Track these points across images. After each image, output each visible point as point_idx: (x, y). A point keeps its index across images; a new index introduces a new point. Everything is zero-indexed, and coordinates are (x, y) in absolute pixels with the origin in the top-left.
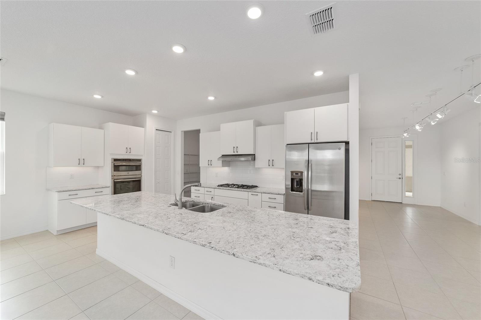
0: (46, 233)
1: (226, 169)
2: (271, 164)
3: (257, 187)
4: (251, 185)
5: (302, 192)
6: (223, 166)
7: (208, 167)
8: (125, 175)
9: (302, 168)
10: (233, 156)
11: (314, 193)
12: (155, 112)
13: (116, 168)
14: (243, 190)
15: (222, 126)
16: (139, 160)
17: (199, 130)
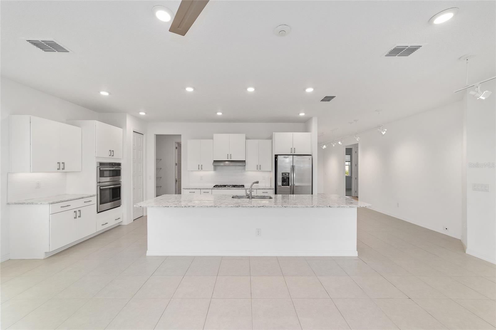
2: (259, 168)
5: (288, 186)
7: (198, 171)
8: (110, 181)
9: (288, 170)
13: (101, 174)
15: (215, 136)
16: (119, 164)
17: (180, 135)
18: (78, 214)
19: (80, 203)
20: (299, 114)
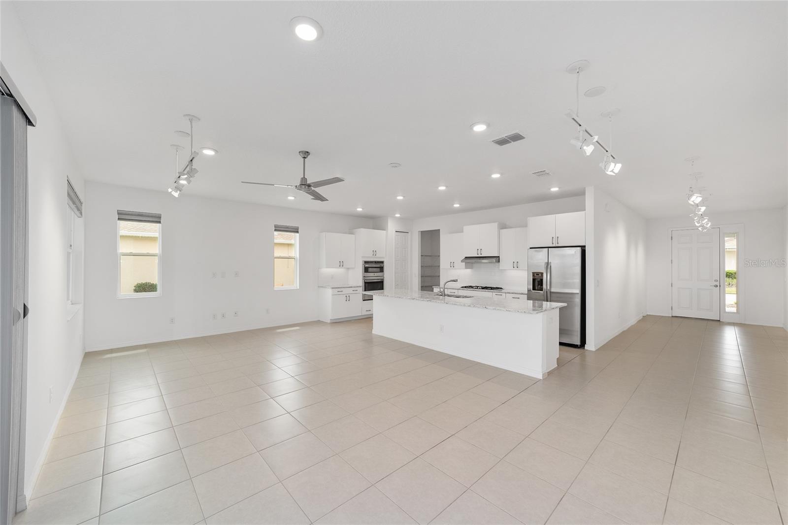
0: (319, 323)
1: (469, 271)
2: (516, 265)
3: (502, 288)
4: (495, 287)
5: (542, 291)
6: (466, 268)
8: (373, 276)
9: (543, 270)
10: (477, 258)
11: (553, 295)
12: (398, 215)
13: (366, 270)
14: (487, 290)
15: (466, 228)
16: (382, 262)
17: (439, 230)
18: (348, 298)
19: (350, 291)
20: (550, 189)
